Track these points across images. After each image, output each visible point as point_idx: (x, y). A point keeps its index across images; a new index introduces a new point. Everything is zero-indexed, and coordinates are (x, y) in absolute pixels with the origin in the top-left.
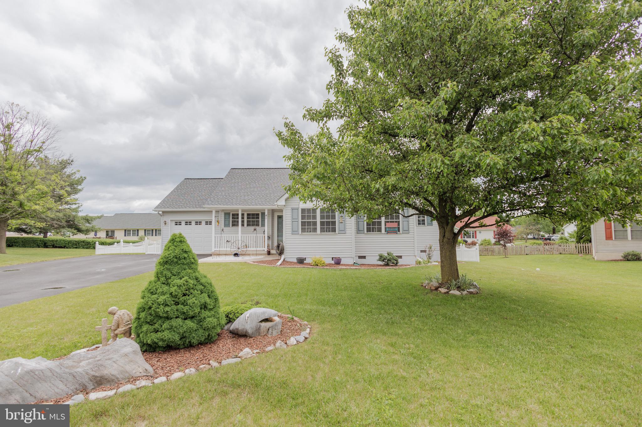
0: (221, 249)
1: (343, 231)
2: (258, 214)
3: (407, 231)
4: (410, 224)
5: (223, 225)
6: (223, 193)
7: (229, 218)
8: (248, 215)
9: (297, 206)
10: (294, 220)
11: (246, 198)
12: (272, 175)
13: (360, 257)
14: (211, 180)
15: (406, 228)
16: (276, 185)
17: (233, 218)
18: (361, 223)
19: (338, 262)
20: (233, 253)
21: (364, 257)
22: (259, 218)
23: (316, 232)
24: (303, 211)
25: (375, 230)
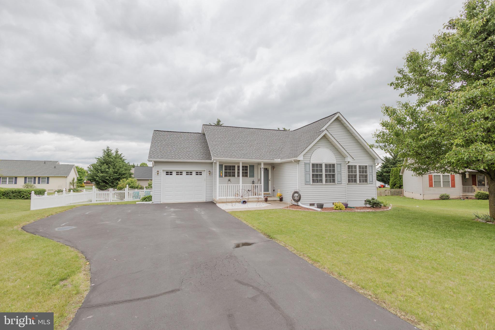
0: (228, 197)
1: (340, 183)
2: (247, 167)
3: (372, 182)
4: (373, 177)
7: (223, 169)
9: (309, 162)
10: (306, 173)
15: (371, 180)
17: (225, 170)
20: (242, 201)
22: (247, 170)
23: (322, 182)
24: (313, 165)
25: (353, 181)
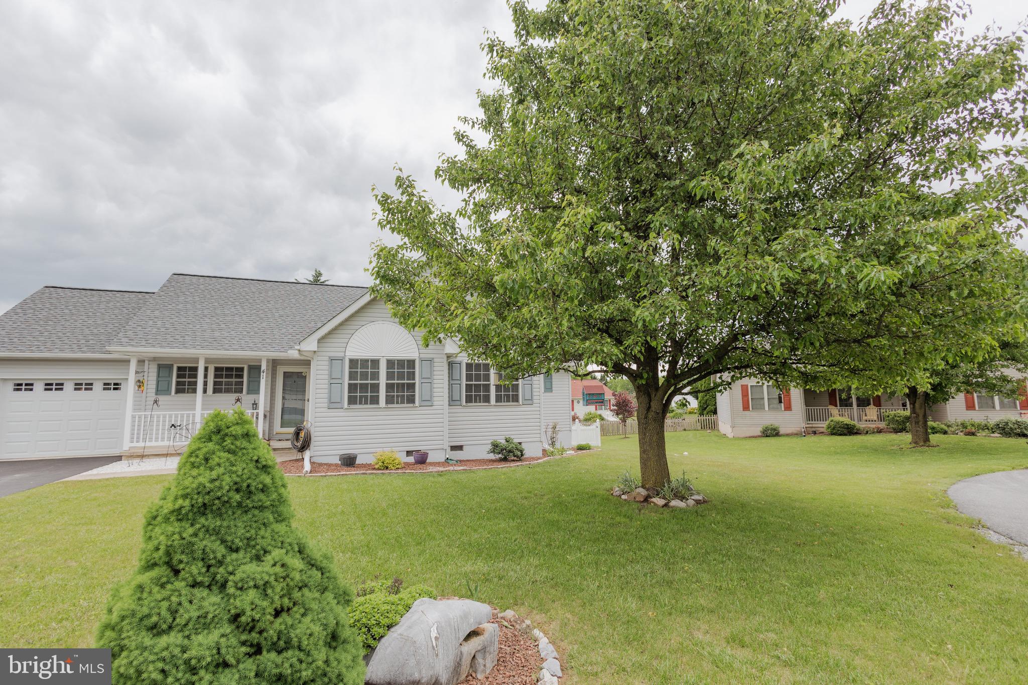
0: (148, 444)
1: (428, 402)
2: (242, 369)
3: (530, 401)
4: (534, 390)
5: (154, 391)
6: (159, 323)
7: (170, 375)
8: (217, 369)
9: (342, 354)
10: (333, 380)
11: (217, 334)
12: (270, 293)
13: (454, 448)
14: (118, 295)
15: (528, 397)
16: (281, 313)
17: (178, 376)
18: (456, 387)
19: (422, 459)
21: (460, 448)
22: (241, 376)
23: (378, 403)
24: (353, 363)
25: (480, 399)
